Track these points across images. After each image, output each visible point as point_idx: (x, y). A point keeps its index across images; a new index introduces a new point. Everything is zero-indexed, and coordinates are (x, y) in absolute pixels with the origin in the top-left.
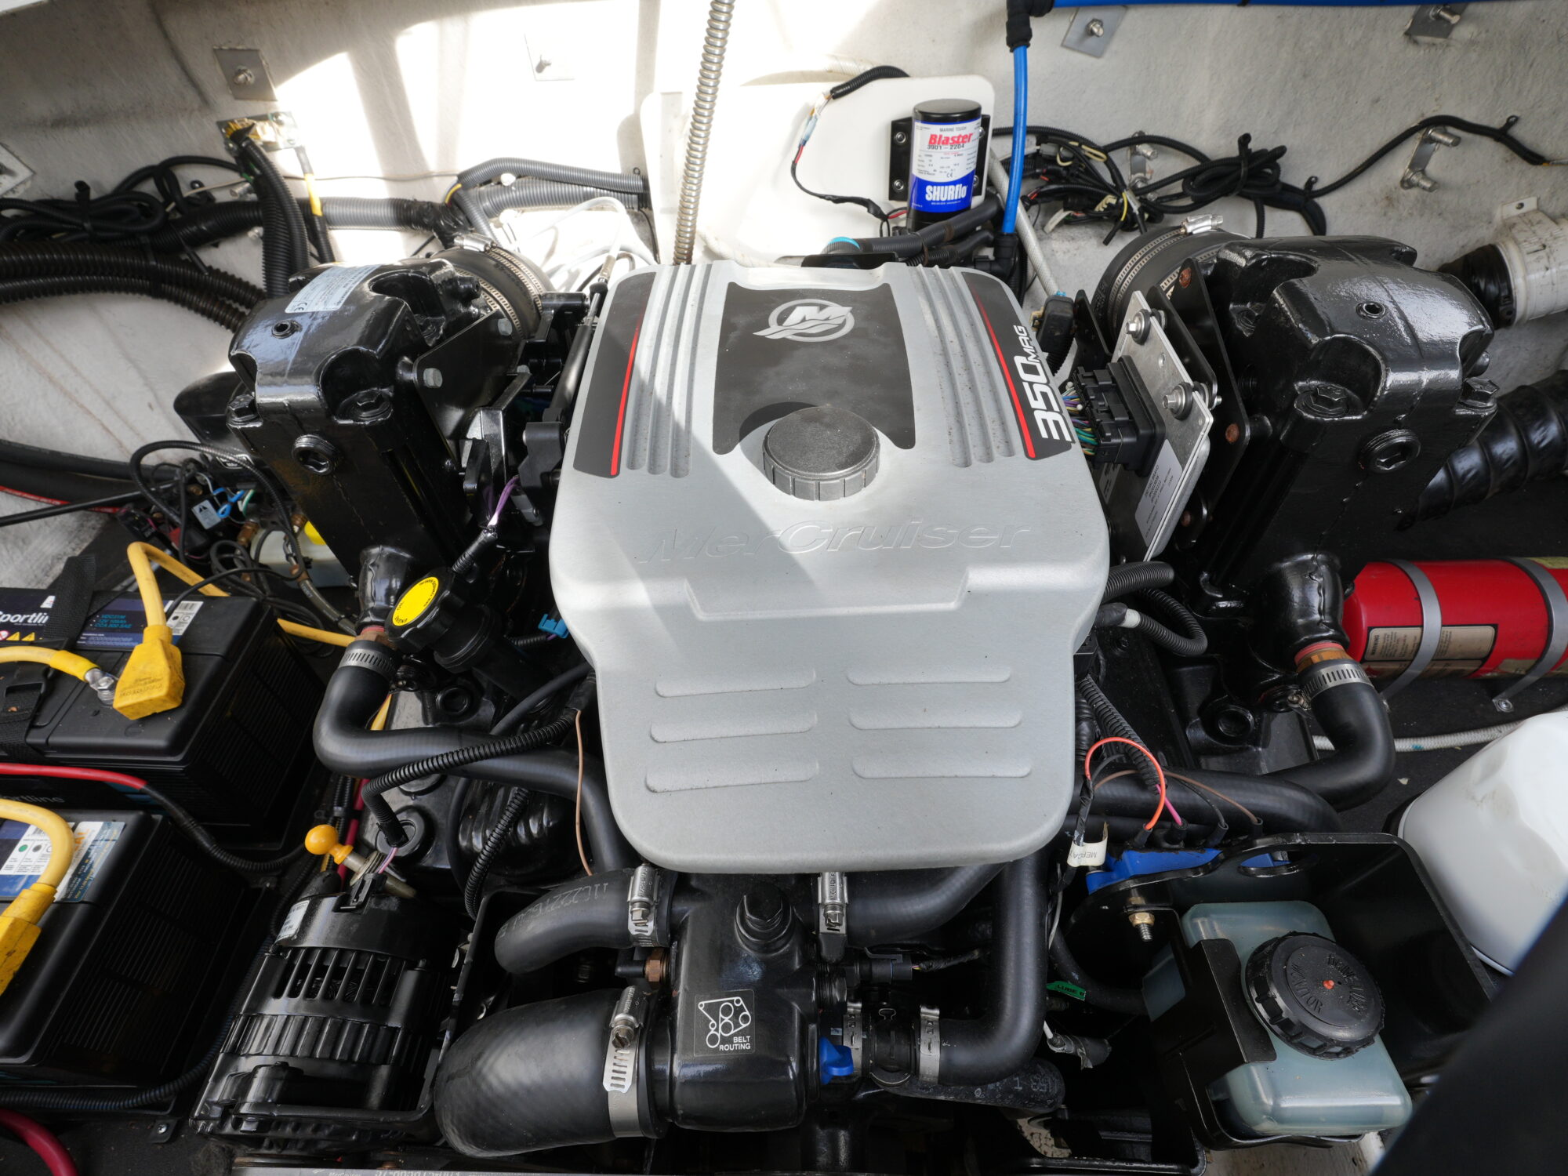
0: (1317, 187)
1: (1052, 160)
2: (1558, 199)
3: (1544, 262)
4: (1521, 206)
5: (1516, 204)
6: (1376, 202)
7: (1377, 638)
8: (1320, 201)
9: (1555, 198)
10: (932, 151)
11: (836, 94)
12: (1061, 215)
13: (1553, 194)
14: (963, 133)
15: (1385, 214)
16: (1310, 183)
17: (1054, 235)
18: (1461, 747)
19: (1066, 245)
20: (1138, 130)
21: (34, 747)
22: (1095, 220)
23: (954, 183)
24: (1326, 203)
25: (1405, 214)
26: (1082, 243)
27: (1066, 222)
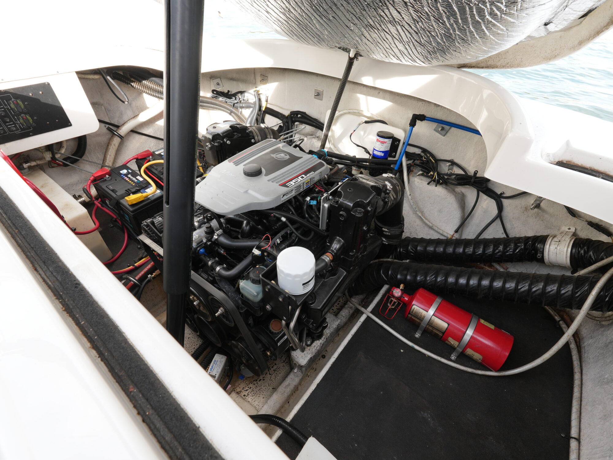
0: (504, 195)
1: (422, 157)
2: (583, 232)
3: (556, 246)
4: (569, 229)
5: (568, 227)
6: (522, 208)
7: (414, 308)
8: (503, 200)
9: (582, 231)
10: (377, 142)
11: (366, 122)
12: (421, 172)
13: (582, 230)
14: (384, 141)
15: (523, 212)
16: (501, 194)
17: (418, 177)
18: (428, 356)
19: (419, 181)
20: (452, 159)
21: (161, 177)
22: (427, 176)
23: (380, 152)
24: (505, 202)
25: (530, 215)
26: (423, 182)
27: (422, 175)
